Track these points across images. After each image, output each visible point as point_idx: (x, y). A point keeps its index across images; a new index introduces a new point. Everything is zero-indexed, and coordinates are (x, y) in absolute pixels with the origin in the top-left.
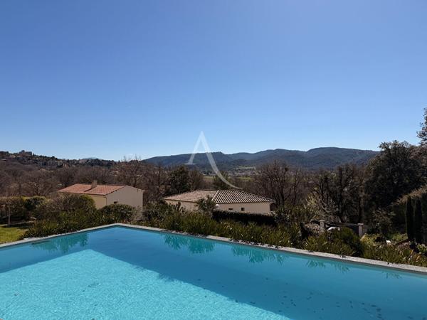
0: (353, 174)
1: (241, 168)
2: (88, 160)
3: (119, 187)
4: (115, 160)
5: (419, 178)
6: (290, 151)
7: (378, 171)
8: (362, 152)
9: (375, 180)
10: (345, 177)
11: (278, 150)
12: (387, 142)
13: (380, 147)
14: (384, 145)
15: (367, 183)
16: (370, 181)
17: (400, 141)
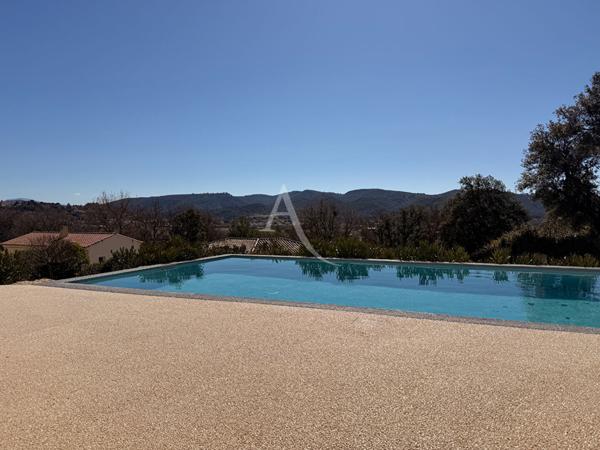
0: (419, 219)
1: (257, 215)
2: (17, 202)
3: (105, 236)
4: (62, 203)
5: (504, 220)
6: (324, 194)
7: (459, 212)
8: (412, 195)
9: (453, 223)
10: (409, 222)
11: (307, 192)
12: (469, 176)
13: (461, 182)
14: (465, 181)
15: (443, 228)
16: (448, 225)
17: (484, 176)
